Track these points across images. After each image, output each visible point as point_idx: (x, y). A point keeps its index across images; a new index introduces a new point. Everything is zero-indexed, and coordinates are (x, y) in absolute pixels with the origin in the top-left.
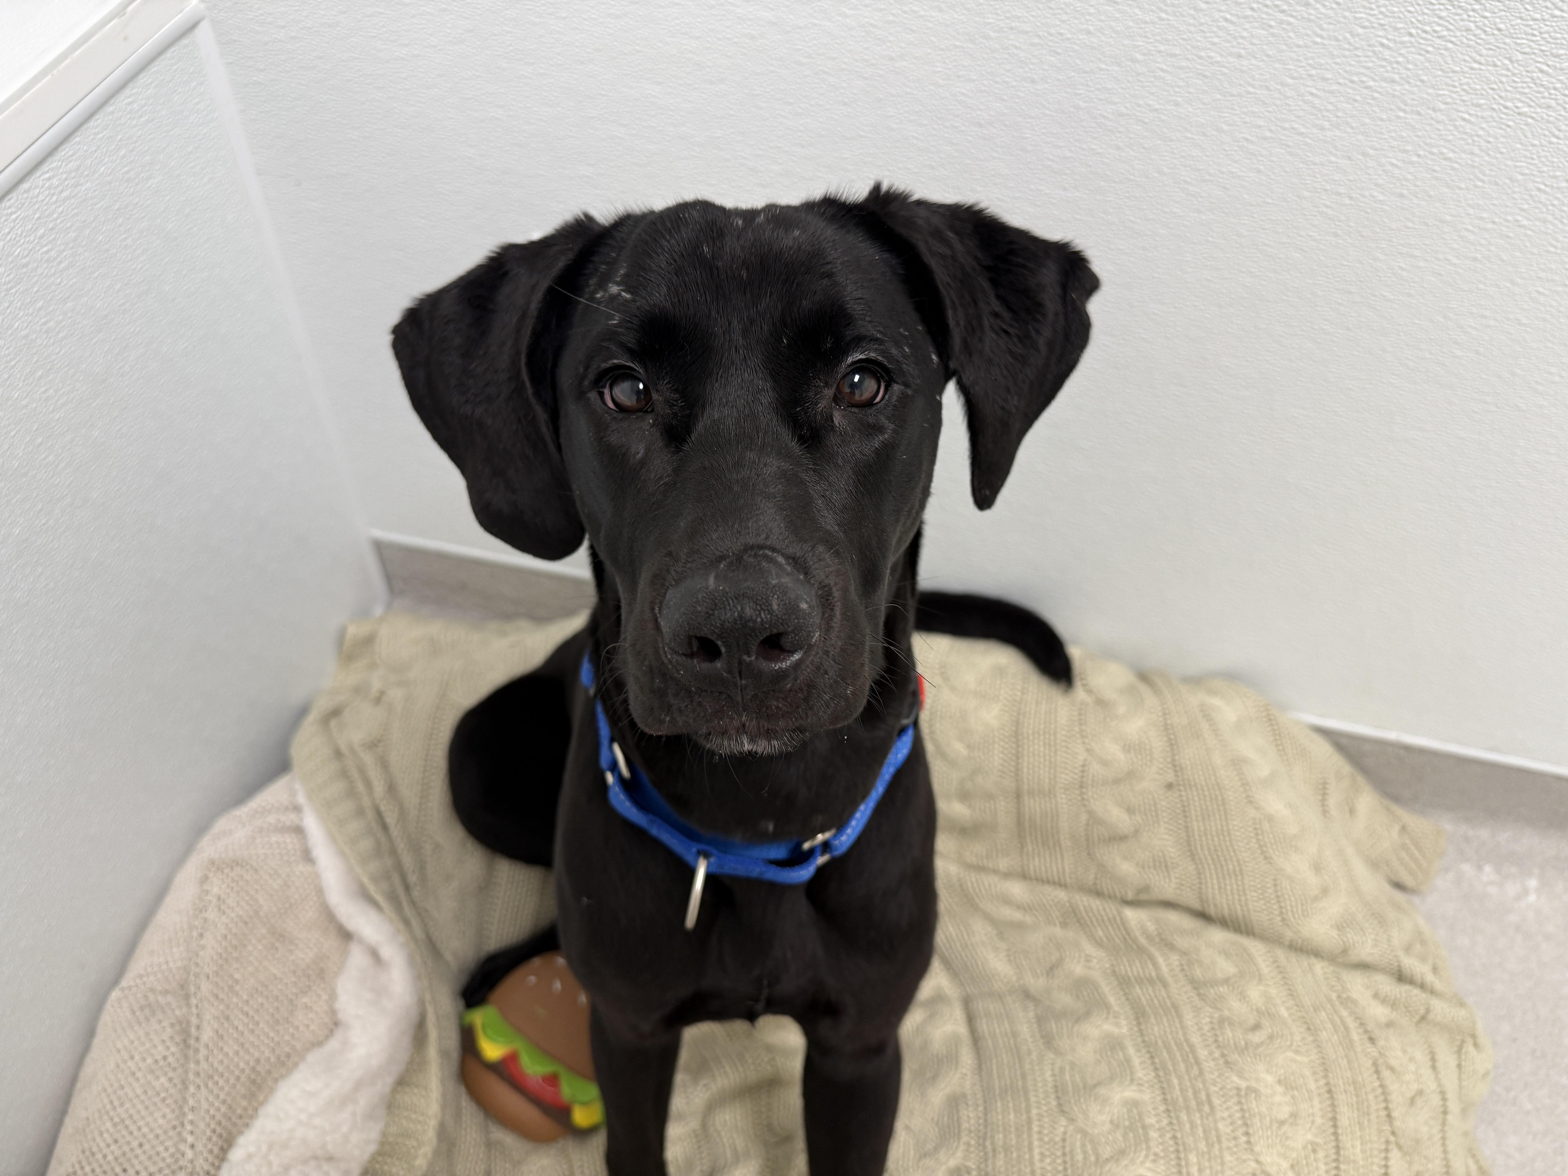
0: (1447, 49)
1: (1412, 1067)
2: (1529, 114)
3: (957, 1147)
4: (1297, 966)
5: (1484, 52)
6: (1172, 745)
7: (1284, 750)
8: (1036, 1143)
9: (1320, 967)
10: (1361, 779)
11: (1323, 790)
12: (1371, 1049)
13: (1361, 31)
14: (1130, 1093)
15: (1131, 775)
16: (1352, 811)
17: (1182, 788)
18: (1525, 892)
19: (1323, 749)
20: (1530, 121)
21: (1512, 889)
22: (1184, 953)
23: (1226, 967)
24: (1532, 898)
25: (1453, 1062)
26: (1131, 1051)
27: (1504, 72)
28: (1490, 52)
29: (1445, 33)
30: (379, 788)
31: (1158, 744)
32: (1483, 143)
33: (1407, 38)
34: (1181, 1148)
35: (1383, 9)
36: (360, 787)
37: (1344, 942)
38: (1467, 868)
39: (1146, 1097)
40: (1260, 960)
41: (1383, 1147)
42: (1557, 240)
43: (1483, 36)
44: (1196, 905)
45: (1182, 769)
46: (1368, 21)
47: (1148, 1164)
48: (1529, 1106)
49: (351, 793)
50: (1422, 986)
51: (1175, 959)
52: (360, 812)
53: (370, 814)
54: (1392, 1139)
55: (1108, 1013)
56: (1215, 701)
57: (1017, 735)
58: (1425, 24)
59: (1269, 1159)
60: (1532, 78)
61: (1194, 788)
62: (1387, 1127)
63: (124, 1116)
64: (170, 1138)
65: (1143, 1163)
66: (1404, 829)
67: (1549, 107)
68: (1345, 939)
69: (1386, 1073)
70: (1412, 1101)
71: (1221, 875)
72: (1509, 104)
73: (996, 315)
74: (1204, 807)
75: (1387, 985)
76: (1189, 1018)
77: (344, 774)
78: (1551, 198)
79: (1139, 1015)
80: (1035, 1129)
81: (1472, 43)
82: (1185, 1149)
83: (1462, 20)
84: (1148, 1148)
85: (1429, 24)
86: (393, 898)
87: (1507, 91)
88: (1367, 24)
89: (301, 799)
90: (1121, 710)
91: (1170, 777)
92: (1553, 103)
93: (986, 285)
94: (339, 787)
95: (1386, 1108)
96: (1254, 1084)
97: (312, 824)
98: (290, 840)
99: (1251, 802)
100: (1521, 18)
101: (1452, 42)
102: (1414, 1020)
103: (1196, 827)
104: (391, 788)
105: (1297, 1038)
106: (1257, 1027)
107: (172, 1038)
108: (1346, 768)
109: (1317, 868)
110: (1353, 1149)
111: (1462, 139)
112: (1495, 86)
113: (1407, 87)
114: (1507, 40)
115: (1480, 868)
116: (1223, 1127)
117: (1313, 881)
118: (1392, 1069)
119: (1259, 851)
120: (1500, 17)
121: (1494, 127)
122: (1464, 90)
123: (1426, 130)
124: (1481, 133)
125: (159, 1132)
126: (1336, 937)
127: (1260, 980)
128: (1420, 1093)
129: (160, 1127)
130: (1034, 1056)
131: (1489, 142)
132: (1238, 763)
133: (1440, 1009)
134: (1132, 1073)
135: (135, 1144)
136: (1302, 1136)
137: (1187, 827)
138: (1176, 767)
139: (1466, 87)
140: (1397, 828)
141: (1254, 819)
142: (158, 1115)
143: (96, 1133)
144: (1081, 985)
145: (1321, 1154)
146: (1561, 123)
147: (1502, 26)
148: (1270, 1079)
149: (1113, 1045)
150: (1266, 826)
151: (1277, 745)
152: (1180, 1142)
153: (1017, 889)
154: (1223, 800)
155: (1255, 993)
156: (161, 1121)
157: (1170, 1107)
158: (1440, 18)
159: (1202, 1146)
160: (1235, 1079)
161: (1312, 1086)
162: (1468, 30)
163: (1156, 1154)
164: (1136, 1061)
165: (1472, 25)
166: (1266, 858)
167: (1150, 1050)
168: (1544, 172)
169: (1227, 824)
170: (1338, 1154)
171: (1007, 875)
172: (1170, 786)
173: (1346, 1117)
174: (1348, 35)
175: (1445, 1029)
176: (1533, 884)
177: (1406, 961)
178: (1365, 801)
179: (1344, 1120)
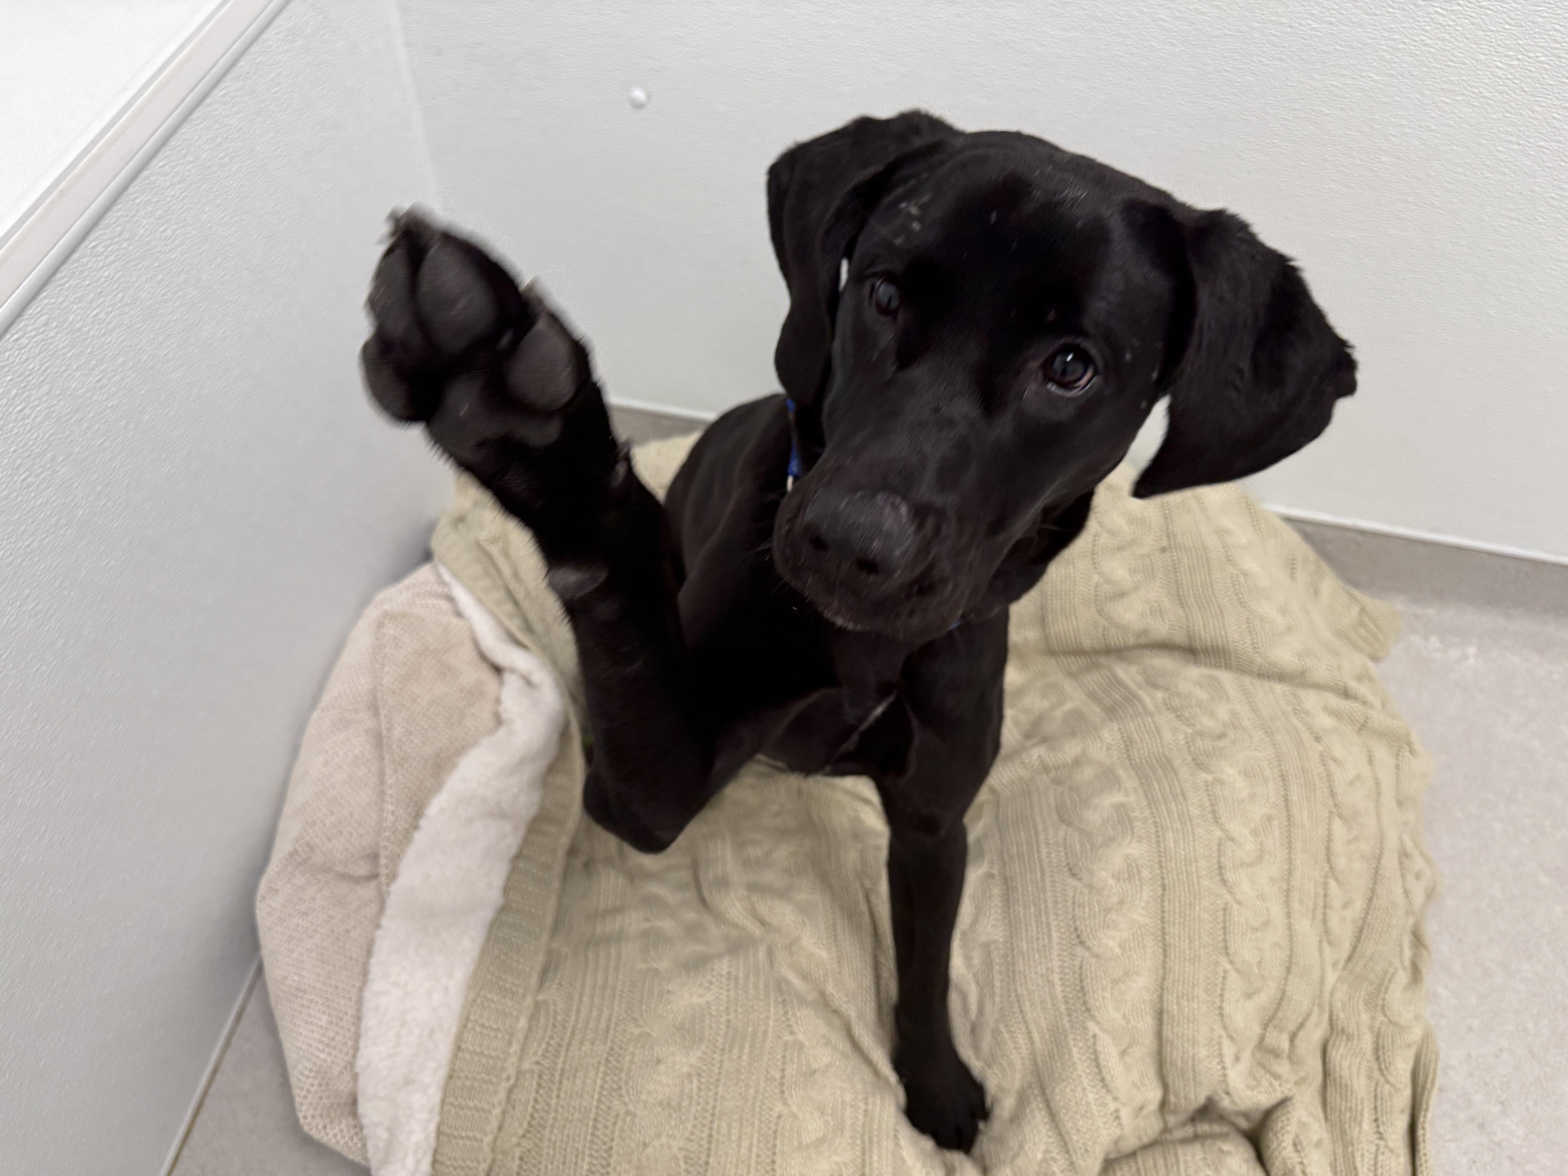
1: (1352, 759)
2: (1488, 6)
4: (1260, 688)
6: (1166, 518)
7: (1259, 529)
9: (1279, 688)
10: (1324, 566)
11: (1292, 565)
12: (1317, 746)
14: (1118, 798)
15: (1133, 542)
16: (1316, 593)
17: (1173, 550)
18: (1466, 657)
19: (1293, 537)
21: (1454, 654)
22: (1168, 688)
23: (1200, 695)
24: (1471, 661)
25: (1391, 764)
26: (1121, 772)
32: (1453, 31)
34: (1160, 829)
36: (492, 571)
37: (1302, 665)
38: (1416, 639)
39: (1132, 798)
40: (1228, 687)
41: (1327, 816)
42: (1511, 107)
44: (1183, 641)
45: (1174, 535)
47: (1133, 844)
49: (485, 573)
50: (1364, 703)
51: (1159, 695)
53: (502, 589)
54: (1335, 810)
55: (1102, 743)
59: (1232, 828)
61: (1183, 550)
62: (1330, 801)
64: (373, 810)
65: (1129, 844)
66: (1363, 610)
68: (1303, 663)
69: (1331, 764)
70: (1352, 783)
71: (1205, 618)
74: (1191, 564)
75: (1334, 701)
76: (1168, 739)
78: (1506, 73)
79: (1128, 740)
82: (1163, 829)
84: (1133, 833)
89: (447, 577)
91: (1165, 543)
95: (1330, 786)
96: (1219, 777)
97: (460, 593)
99: (1230, 560)
102: (1356, 728)
103: (1184, 581)
105: (1258, 740)
107: (367, 740)
108: (1312, 555)
109: (1284, 611)
110: (1302, 817)
111: (1437, 28)
115: (1426, 638)
116: (1194, 811)
117: (1279, 621)
118: (1335, 760)
119: (1235, 598)
121: (1461, 18)
123: (1409, 22)
124: (1451, 23)
126: (1297, 661)
128: (1358, 777)
133: (1378, 718)
134: (1120, 784)
136: (1259, 811)
137: (1177, 581)
138: (1170, 535)
140: (1355, 610)
141: (1232, 574)
145: (1275, 823)
146: (1512, 13)
148: (1232, 771)
149: (1104, 770)
150: (1242, 579)
151: (1254, 526)
152: (1159, 825)
154: (1207, 558)
157: (1152, 803)
159: (1178, 825)
160: (1204, 775)
161: (1268, 773)
163: (1140, 837)
164: (1123, 776)
166: (1241, 603)
168: (1500, 52)
169: (1210, 578)
170: (1289, 820)
172: (1163, 550)
173: (1295, 795)
175: (1381, 734)
176: (1472, 650)
177: (1353, 685)
178: (1330, 584)
179: (1295, 796)
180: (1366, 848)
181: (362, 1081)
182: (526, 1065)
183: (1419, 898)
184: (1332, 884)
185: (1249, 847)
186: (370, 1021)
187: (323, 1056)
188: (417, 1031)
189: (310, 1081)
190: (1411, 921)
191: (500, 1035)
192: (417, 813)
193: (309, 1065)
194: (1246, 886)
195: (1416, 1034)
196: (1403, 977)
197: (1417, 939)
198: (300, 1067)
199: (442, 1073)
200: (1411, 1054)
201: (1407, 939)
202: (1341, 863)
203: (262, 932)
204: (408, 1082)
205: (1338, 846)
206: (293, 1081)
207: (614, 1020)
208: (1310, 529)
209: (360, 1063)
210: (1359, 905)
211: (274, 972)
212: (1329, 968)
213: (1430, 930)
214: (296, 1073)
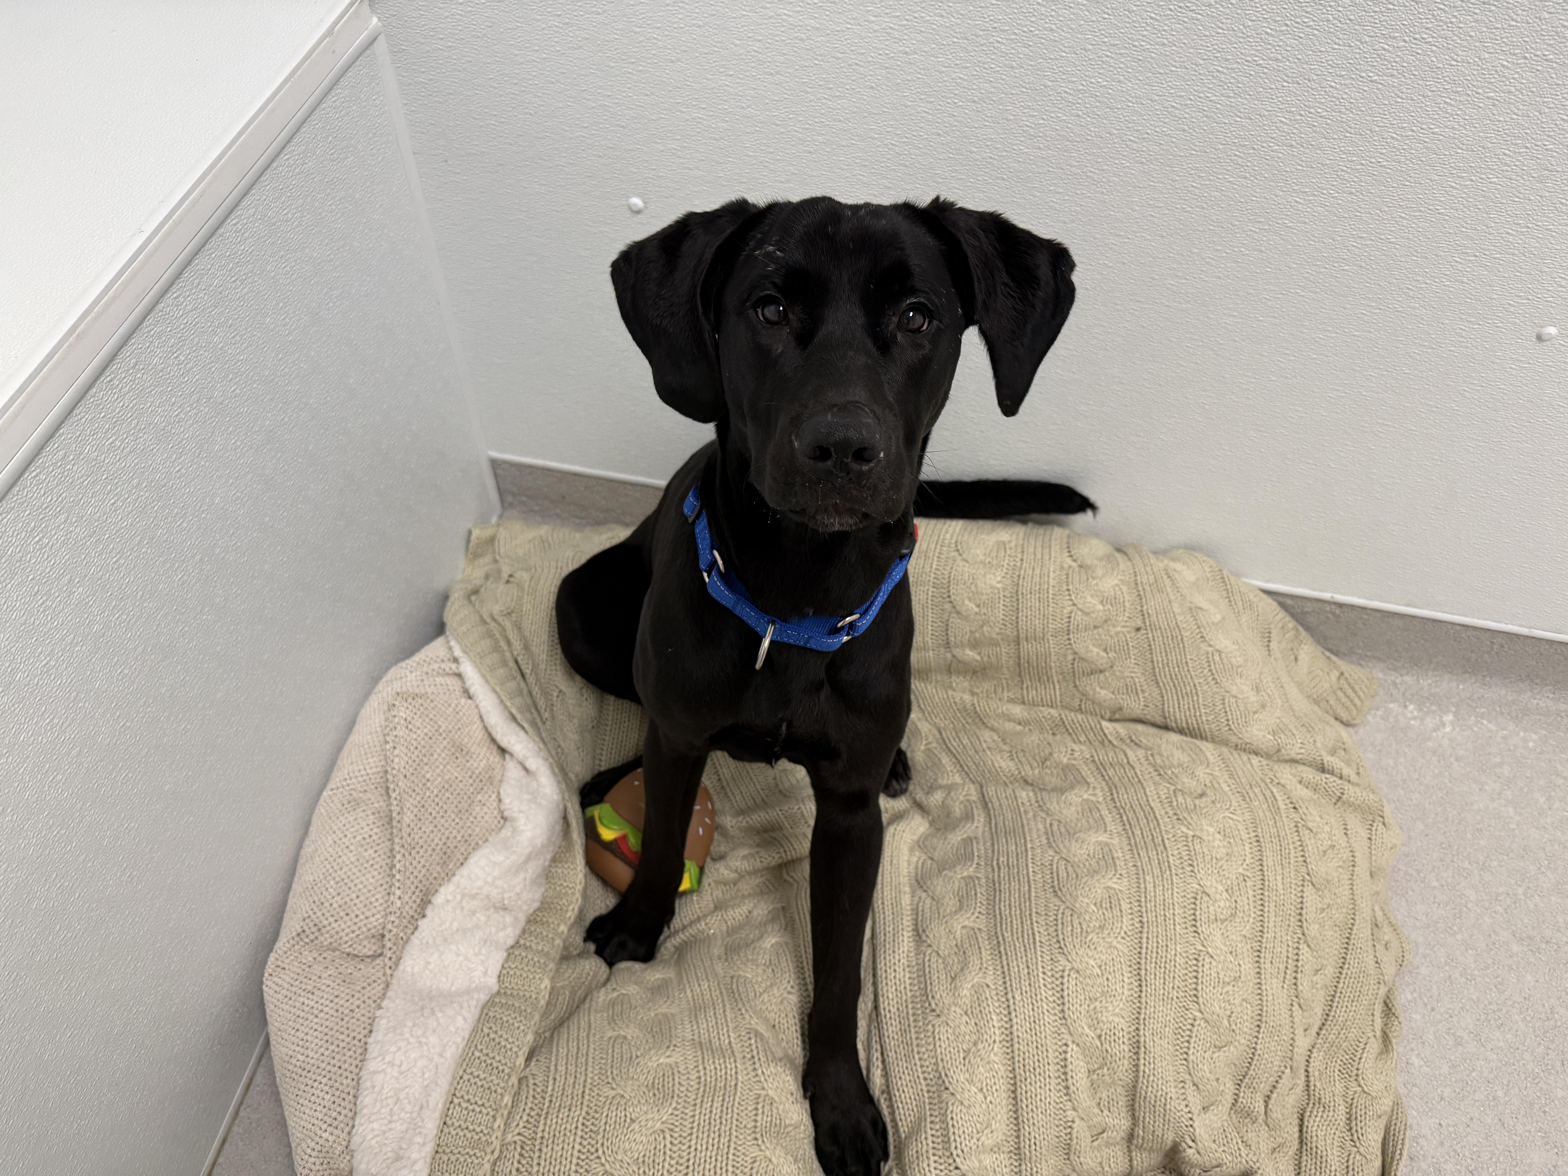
0: (1314, 35)
1: (1327, 828)
2: (1379, 81)
3: (971, 865)
4: (1239, 761)
5: (1341, 36)
6: (1141, 598)
7: (1235, 604)
8: (1030, 865)
9: (1257, 761)
10: (1303, 633)
11: (1267, 637)
12: (1293, 815)
13: (1250, 23)
14: (1103, 838)
15: (1108, 622)
16: (1296, 657)
17: (1147, 631)
18: (1442, 724)
19: (1269, 606)
20: (1380, 86)
21: (1430, 722)
22: (1147, 749)
23: (1179, 756)
24: (1448, 729)
25: (1364, 834)
26: (1105, 812)
27: (1357, 51)
28: (1346, 36)
29: (1312, 23)
30: (517, 645)
31: (1129, 598)
32: (1347, 104)
33: (1284, 28)
34: (1140, 872)
35: (1265, 7)
36: (503, 644)
37: (1278, 744)
38: (1394, 707)
39: (1115, 841)
40: (1208, 754)
41: (1300, 883)
43: (1339, 25)
44: (1159, 720)
45: (1148, 616)
46: (1255, 16)
47: (1115, 880)
48: (1435, 884)
49: (496, 649)
50: (1341, 777)
51: (1141, 753)
52: (504, 663)
53: (512, 664)
54: (1307, 877)
55: (1089, 788)
56: (1178, 566)
57: (1016, 595)
58: (1296, 17)
59: (1208, 884)
60: (1378, 55)
61: (1158, 628)
62: (1304, 869)
63: (343, 876)
64: (379, 892)
65: (1111, 878)
66: (1342, 675)
67: (1392, 76)
68: (1279, 742)
69: (1305, 832)
70: (1325, 852)
71: (1180, 696)
72: (1363, 74)
73: (1006, 285)
74: (1166, 643)
75: (1309, 774)
76: (1150, 789)
77: (489, 634)
79: (1112, 787)
80: (1030, 856)
81: (1332, 30)
82: (1143, 873)
83: (1323, 14)
84: (1116, 870)
85: (1299, 17)
86: (534, 724)
87: (1360, 64)
88: (1254, 18)
89: (458, 652)
90: (1100, 572)
91: (1139, 622)
92: (1395, 73)
93: (1000, 265)
94: (487, 643)
95: (1303, 856)
96: (1198, 833)
97: (468, 669)
98: (452, 682)
99: (1205, 640)
100: (1365, 11)
101: (1317, 30)
102: (1332, 800)
103: (1160, 661)
104: (526, 647)
105: (1234, 804)
106: (1202, 795)
107: (374, 823)
109: (1258, 689)
110: (1275, 880)
111: (1332, 101)
112: (1351, 61)
113: (1287, 63)
114: (1357, 27)
115: (1404, 706)
116: (1174, 861)
117: (1253, 697)
118: (1310, 830)
119: (1211, 677)
120: (1349, 11)
121: (1354, 92)
122: (1329, 65)
123: (1304, 96)
124: (1345, 96)
125: (371, 888)
126: (1272, 740)
127: (1208, 765)
128: (1332, 848)
129: (371, 884)
130: (1031, 814)
131: (1352, 103)
132: (1194, 610)
133: (1352, 793)
134: (1106, 827)
135: (354, 896)
136: (1235, 870)
137: (1152, 658)
138: (1144, 615)
139: (1330, 63)
140: (1334, 676)
141: (1208, 653)
142: (369, 876)
143: (323, 889)
144: (1067, 769)
145: (1249, 883)
147: (1352, 17)
148: (1211, 830)
149: (1091, 808)
150: (1217, 658)
151: (1229, 599)
152: (1140, 868)
153: (1017, 710)
154: (1182, 638)
155: (1201, 772)
156: (371, 880)
157: (1133, 848)
158: (1307, 12)
159: (1157, 871)
160: (1184, 829)
161: (1245, 836)
162: (1328, 21)
163: (1121, 875)
164: (1108, 819)
165: (1330, 17)
166: (1216, 682)
167: (1120, 812)
169: (1185, 656)
170: (1263, 884)
171: (1011, 701)
172: (1138, 629)
173: (1270, 859)
174: (1241, 27)
175: (1356, 807)
176: (1449, 718)
177: (1328, 759)
178: (1308, 650)
179: (1269, 861)
180: (1338, 916)
181: (358, 1157)
182: (509, 1138)
183: (1390, 970)
184: (1304, 948)
185: (1222, 904)
186: (366, 1099)
187: (325, 1135)
188: (408, 1108)
189: (312, 1160)
190: (1383, 990)
191: (484, 1111)
192: (425, 902)
193: (312, 1145)
194: (1218, 940)
195: (1386, 1104)
196: (1374, 1046)
197: (1388, 1009)
198: (304, 1145)
199: (429, 1148)
200: (1382, 1123)
201: (1379, 1008)
202: (1313, 930)
203: (269, 1007)
204: (398, 1158)
205: (1310, 913)
206: (297, 1159)
207: (588, 1086)
208: (1289, 602)
209: (356, 1140)
210: (1330, 971)
211: (280, 1050)
212: (1299, 1031)
213: (1403, 999)
214: (299, 1151)
